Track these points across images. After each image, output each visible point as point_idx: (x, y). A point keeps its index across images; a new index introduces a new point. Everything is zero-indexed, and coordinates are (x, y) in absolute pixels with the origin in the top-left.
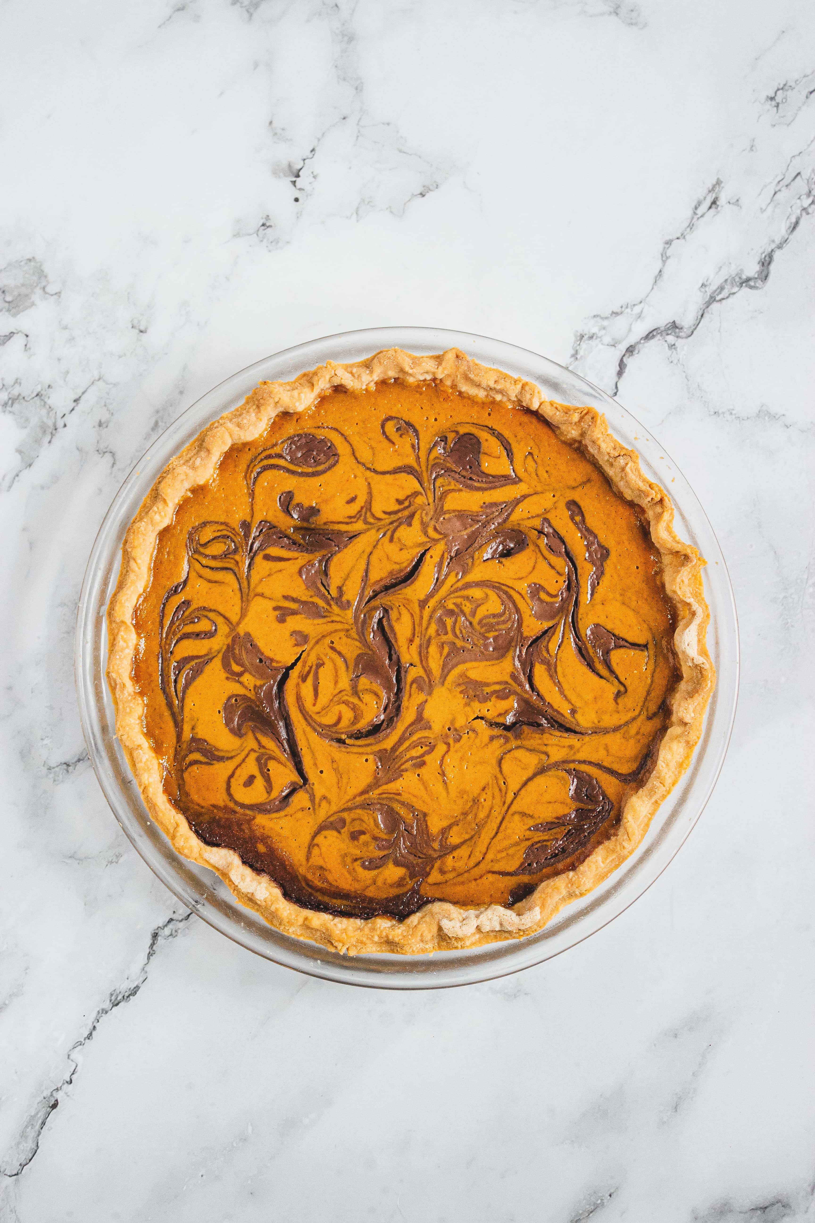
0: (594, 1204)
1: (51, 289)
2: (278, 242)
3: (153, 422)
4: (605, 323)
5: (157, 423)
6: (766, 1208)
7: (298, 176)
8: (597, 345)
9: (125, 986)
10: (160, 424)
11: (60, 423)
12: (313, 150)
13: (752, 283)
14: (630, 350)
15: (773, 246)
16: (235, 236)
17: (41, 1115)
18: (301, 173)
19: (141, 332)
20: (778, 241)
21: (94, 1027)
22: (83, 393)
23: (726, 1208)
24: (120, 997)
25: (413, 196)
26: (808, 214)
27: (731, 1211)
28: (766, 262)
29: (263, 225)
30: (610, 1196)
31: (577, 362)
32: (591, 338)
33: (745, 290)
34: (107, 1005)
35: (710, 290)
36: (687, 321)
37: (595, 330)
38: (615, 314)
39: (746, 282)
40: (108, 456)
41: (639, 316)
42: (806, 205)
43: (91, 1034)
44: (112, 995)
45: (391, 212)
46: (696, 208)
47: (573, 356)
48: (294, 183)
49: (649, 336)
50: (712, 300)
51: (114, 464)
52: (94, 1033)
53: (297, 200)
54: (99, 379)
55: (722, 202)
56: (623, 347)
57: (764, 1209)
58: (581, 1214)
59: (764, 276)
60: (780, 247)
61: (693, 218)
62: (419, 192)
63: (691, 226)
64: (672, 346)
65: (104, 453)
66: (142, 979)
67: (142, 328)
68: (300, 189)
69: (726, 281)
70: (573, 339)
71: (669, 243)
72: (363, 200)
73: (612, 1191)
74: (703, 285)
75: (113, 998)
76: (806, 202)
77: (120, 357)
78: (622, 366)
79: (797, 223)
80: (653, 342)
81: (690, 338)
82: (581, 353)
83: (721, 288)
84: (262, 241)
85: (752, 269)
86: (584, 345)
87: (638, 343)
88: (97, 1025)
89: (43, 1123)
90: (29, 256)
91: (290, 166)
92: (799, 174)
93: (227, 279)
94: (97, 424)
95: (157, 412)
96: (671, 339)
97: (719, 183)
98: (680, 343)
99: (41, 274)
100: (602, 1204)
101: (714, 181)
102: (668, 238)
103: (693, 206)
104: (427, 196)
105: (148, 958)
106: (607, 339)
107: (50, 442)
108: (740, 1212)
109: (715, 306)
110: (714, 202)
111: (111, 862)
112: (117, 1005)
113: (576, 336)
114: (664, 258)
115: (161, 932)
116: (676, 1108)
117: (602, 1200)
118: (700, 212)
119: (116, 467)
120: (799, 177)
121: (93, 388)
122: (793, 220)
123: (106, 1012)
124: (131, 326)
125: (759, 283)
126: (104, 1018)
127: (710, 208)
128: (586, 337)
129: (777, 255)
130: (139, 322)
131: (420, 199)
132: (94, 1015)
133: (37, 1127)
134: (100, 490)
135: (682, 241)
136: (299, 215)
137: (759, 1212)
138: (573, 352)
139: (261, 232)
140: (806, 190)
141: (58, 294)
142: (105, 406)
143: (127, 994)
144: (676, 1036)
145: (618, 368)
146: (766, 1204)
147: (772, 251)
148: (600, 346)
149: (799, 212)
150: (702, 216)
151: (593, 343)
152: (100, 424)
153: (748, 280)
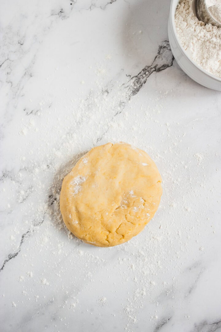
0: (164, 322)
2: (65, 17)
3: (24, 73)
5: (26, 73)
6: (218, 323)
8: (166, 50)
9: (13, 253)
10: (27, 73)
16: (51, 15)
19: (21, 44)
21: (4, 266)
22: (2, 64)
23: (205, 323)
24: (12, 256)
25: (108, 3)
27: (207, 324)
29: (61, 12)
30: (169, 320)
31: (159, 55)
34: (8, 259)
37: (165, 45)
40: (10, 84)
43: (2, 268)
44: (9, 255)
45: (101, 8)
47: (158, 53)
51: (12, 86)
52: (4, 268)
53: (71, 4)
54: (8, 59)
57: (217, 323)
58: (159, 326)
62: (110, 2)
65: (9, 82)
66: (19, 251)
67: (22, 43)
70: (158, 48)
72: (92, 4)
73: (169, 318)
75: (10, 256)
77: (14, 52)
82: (161, 52)
84: (60, 17)
86: (162, 50)
88: (5, 265)
93: (49, 28)
94: (7, 73)
95: (26, 69)
100: (166, 322)
104: (113, 3)
105: (21, 244)
108: (210, 324)
111: (9, 213)
112: (11, 259)
113: (159, 47)
115: (25, 236)
116: (190, 292)
117: (166, 321)
119: (12, 87)
121: (6, 62)
123: (8, 261)
124: (18, 43)
126: (7, 263)
128: (162, 47)
130: (21, 41)
131: (110, 4)
132: (4, 261)
134: (7, 94)
136: (72, 9)
137: (216, 324)
138: (158, 52)
139: (60, 14)
142: (9, 68)
143: (14, 255)
144: (190, 269)
146: (218, 322)
148: (167, 50)
151: (165, 49)
152: (8, 73)
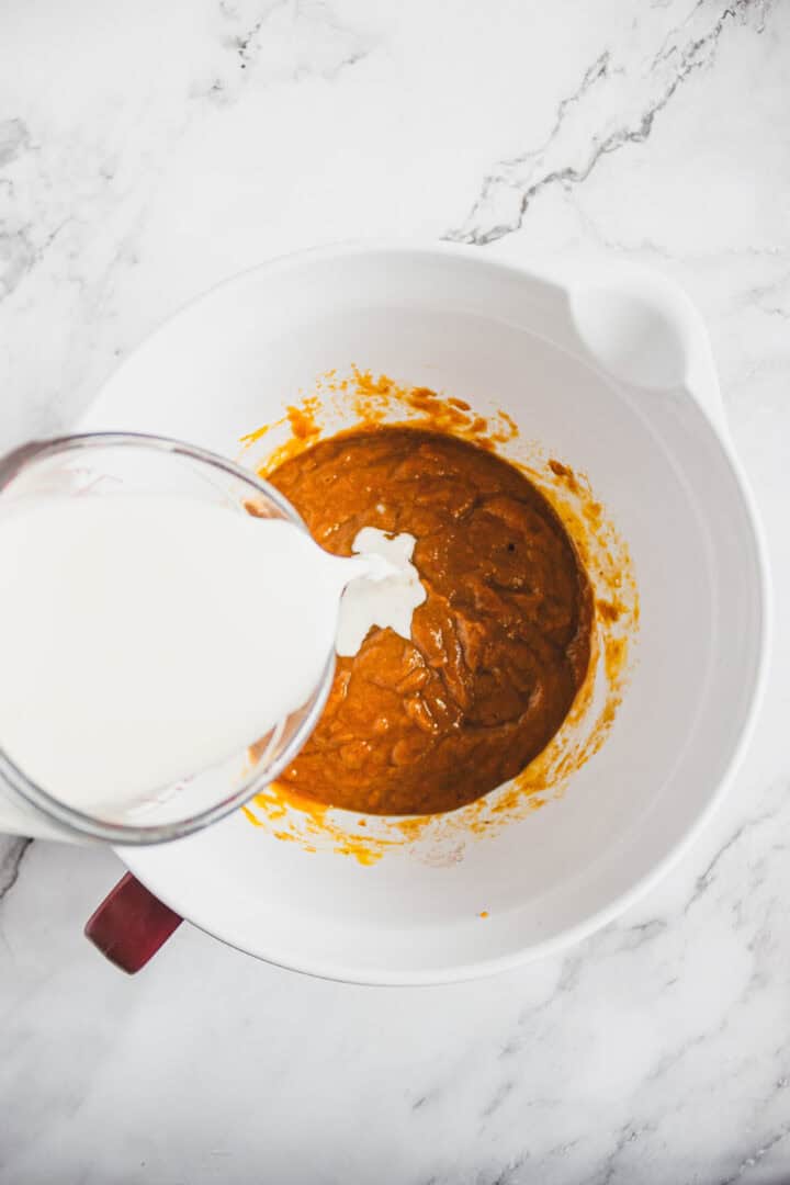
1: (33, 143)
4: (510, 168)
7: (244, 47)
11: (37, 256)
12: (258, 26)
13: (636, 137)
14: (532, 191)
15: (653, 107)
17: (20, 848)
18: (248, 45)
20: (657, 105)
26: (683, 80)
28: (648, 120)
32: (498, 180)
33: (630, 144)
35: (600, 142)
36: (580, 168)
38: (519, 161)
39: (631, 136)
41: (540, 163)
42: (681, 74)
46: (587, 75)
48: (241, 53)
49: (547, 180)
50: (602, 150)
55: (610, 69)
56: (525, 189)
59: (646, 132)
60: (659, 108)
61: (584, 84)
63: (583, 89)
64: (568, 189)
68: (247, 58)
69: (613, 136)
71: (564, 103)
74: (595, 139)
76: (682, 71)
78: (525, 203)
79: (673, 90)
80: (551, 185)
81: (584, 183)
83: (610, 141)
85: (636, 126)
87: (538, 185)
89: (21, 855)
90: (13, 118)
91: (238, 39)
92: (675, 48)
96: (567, 182)
97: (607, 54)
98: (574, 185)
99: (24, 132)
101: (602, 53)
102: (563, 99)
103: (585, 72)
106: (512, 183)
107: (29, 271)
109: (604, 155)
110: (603, 70)
114: (561, 115)
118: (590, 78)
120: (674, 52)
122: (670, 85)
125: (642, 138)
127: (600, 74)
129: (656, 116)
133: (17, 856)
135: (575, 102)
140: (681, 62)
141: (38, 148)
145: (521, 205)
147: (653, 111)
149: (674, 79)
150: (593, 81)
153: (633, 135)
